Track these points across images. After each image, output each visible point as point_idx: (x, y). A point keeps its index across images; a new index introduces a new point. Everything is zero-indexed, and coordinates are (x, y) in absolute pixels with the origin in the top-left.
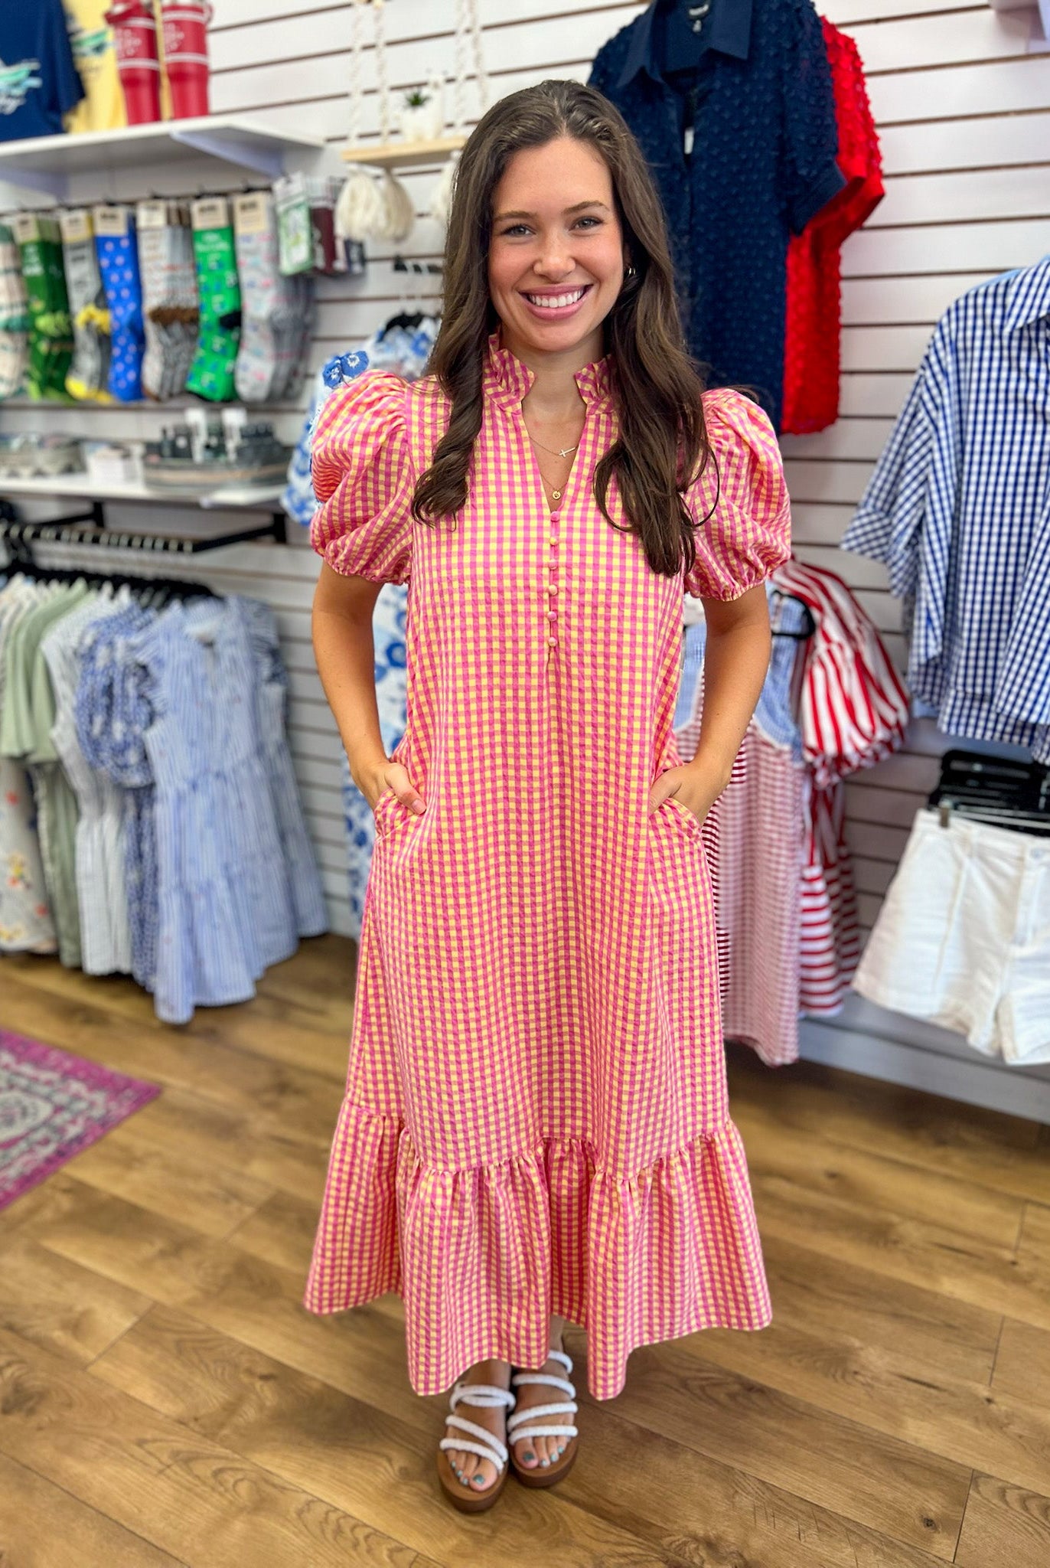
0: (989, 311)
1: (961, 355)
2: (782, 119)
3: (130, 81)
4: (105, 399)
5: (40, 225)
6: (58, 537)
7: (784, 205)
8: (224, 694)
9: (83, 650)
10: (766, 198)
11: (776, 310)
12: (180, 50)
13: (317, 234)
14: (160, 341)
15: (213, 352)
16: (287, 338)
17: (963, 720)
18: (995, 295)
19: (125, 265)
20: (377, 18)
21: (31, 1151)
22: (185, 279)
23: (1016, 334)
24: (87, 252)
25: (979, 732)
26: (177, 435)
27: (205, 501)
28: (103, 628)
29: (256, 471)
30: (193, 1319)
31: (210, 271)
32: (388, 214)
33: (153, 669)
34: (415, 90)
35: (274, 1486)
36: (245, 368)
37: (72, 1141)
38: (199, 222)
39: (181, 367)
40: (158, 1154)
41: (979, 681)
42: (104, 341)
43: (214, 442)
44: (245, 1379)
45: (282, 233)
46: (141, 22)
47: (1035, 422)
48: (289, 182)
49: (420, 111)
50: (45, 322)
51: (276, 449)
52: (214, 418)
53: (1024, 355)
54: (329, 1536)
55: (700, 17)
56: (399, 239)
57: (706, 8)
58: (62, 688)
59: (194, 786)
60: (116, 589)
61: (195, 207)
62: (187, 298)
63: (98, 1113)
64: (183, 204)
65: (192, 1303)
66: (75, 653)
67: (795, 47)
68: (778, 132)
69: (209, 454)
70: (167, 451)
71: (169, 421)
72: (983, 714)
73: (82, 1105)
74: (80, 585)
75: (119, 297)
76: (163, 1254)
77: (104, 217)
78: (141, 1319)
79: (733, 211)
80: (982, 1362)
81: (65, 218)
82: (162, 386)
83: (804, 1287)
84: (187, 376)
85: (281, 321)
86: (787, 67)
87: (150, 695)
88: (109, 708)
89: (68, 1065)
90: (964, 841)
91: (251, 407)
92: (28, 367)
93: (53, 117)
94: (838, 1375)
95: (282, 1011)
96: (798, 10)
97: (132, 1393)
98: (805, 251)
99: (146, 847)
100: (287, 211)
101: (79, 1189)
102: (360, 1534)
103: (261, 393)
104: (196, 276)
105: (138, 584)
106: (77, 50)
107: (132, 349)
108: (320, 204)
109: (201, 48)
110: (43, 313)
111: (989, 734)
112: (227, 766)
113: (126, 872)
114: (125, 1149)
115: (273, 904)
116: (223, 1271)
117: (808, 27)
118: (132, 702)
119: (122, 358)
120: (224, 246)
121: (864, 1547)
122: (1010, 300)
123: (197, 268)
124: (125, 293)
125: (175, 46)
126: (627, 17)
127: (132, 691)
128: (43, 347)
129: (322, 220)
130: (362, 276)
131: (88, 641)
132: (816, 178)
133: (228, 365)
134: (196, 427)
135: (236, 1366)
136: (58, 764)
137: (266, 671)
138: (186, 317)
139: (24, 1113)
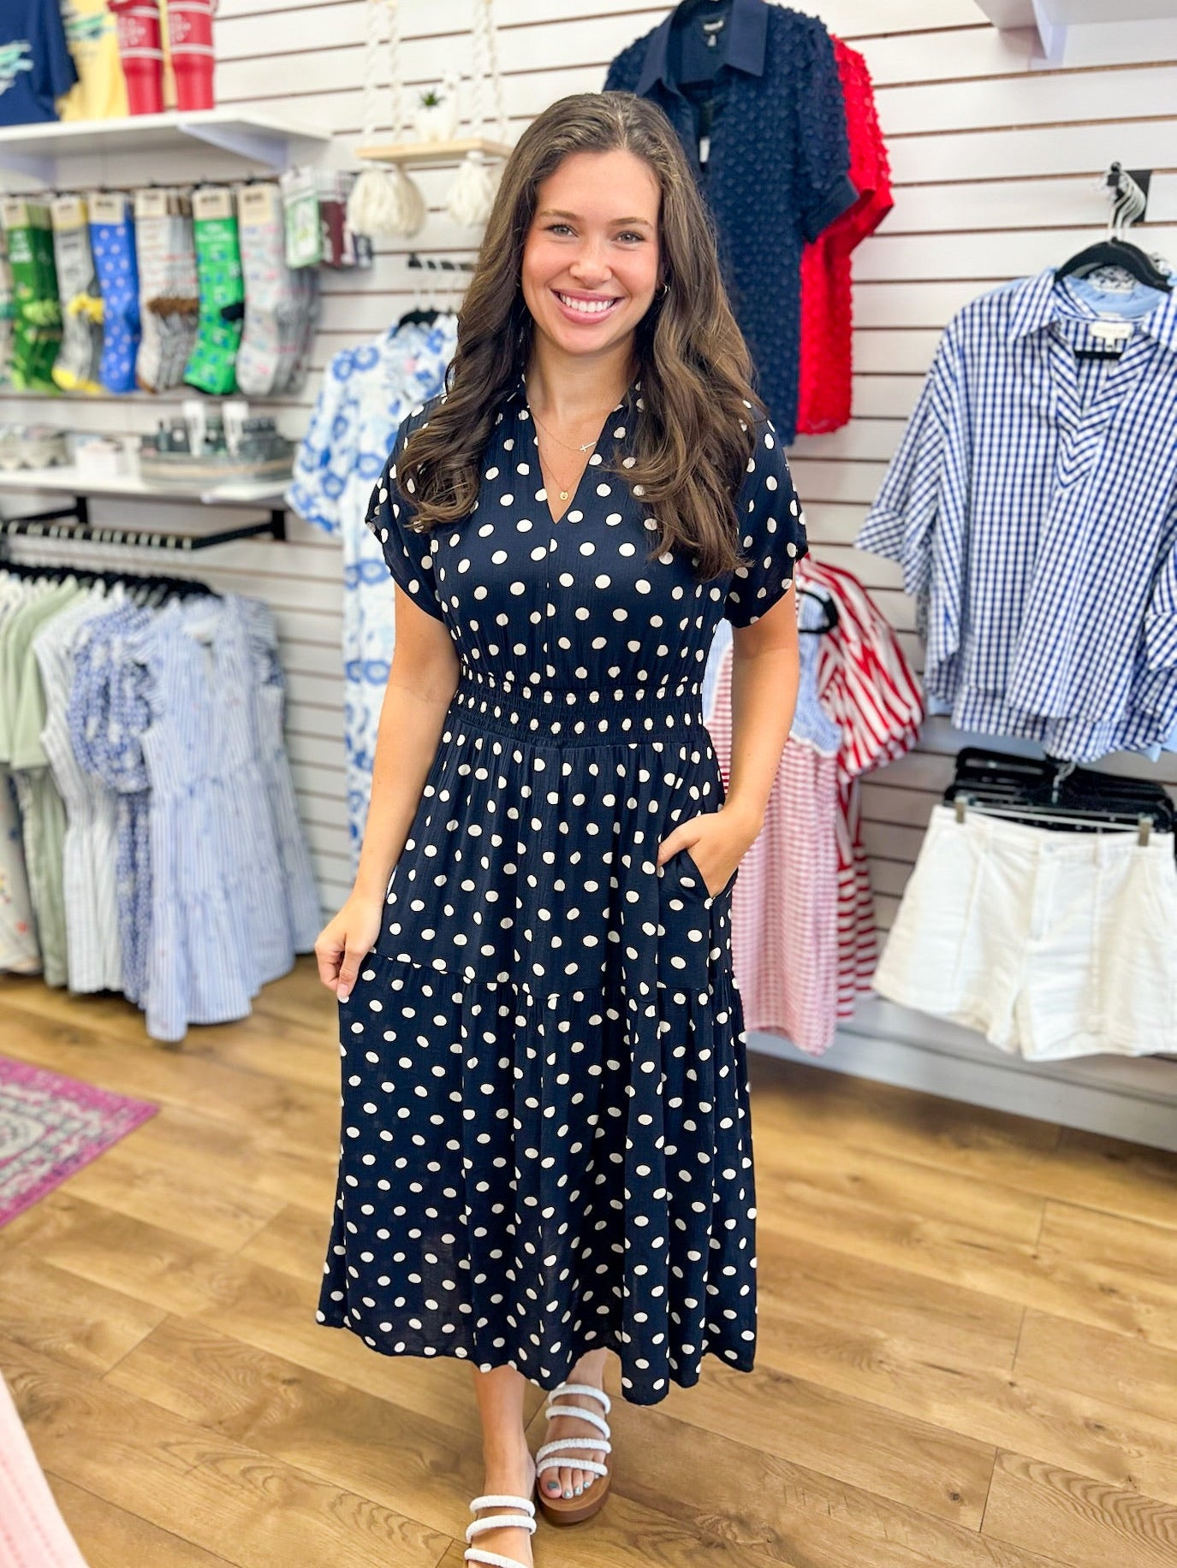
0: (994, 319)
1: (969, 361)
2: (796, 135)
3: (132, 70)
4: (94, 390)
5: (30, 211)
6: (46, 533)
7: (799, 215)
8: (222, 697)
9: (77, 650)
10: (782, 208)
11: (791, 315)
12: (186, 40)
13: (326, 227)
14: (158, 332)
15: (213, 343)
16: (291, 332)
17: (977, 716)
18: (999, 304)
19: (120, 254)
20: (392, 18)
21: (25, 1171)
22: (184, 269)
23: (1020, 342)
24: (81, 239)
25: (993, 727)
26: (174, 429)
27: (207, 497)
28: (99, 627)
29: (260, 465)
30: (210, 1329)
31: (212, 261)
32: (401, 209)
33: (152, 668)
34: (429, 88)
35: (305, 1482)
36: (247, 361)
37: (68, 1160)
38: (201, 213)
39: (179, 358)
40: (161, 1172)
41: (991, 677)
42: (97, 330)
43: (213, 435)
44: (267, 1384)
45: (289, 225)
46: (144, 12)
47: (1039, 426)
48: (297, 175)
49: (435, 110)
50: (35, 311)
51: (280, 445)
52: (213, 410)
53: (1028, 361)
54: (364, 1526)
55: (713, 32)
56: (410, 235)
57: (720, 24)
58: (53, 688)
59: (191, 792)
60: (109, 586)
61: (197, 197)
62: (186, 289)
63: (93, 1132)
64: (183, 193)
65: (208, 1313)
66: (68, 653)
67: (808, 65)
68: (792, 146)
69: (208, 449)
70: (163, 444)
71: (165, 413)
72: (996, 710)
73: (76, 1125)
74: (70, 582)
75: (113, 285)
76: (172, 1268)
77: (99, 204)
78: (156, 1330)
79: (749, 219)
80: (1004, 1350)
81: (56, 205)
82: (158, 378)
83: (828, 1284)
84: (185, 368)
85: (287, 314)
86: (800, 85)
87: (147, 695)
88: (105, 710)
89: (57, 1085)
90: (980, 836)
91: (253, 401)
92: (11, 356)
93: (45, 100)
94: (864, 1364)
95: (281, 1027)
96: (812, 32)
97: (152, 1400)
98: (818, 258)
99: (141, 856)
100: (295, 205)
101: (78, 1207)
102: (395, 1523)
103: (264, 387)
104: (197, 265)
105: (132, 581)
106: (70, 33)
107: (127, 339)
108: (329, 198)
109: (207, 39)
110: (31, 301)
111: (1002, 729)
112: (224, 773)
113: (118, 882)
114: (124, 1167)
115: (270, 918)
116: (236, 1283)
117: (821, 48)
118: (130, 703)
119: (115, 348)
120: (227, 237)
121: (893, 1520)
122: (1013, 309)
123: (197, 259)
124: (120, 282)
125: (181, 37)
127: (129, 693)
128: (30, 336)
129: (332, 214)
130: (369, 269)
131: (83, 640)
132: (829, 191)
133: (229, 357)
134: (195, 419)
135: (257, 1372)
136: (47, 769)
137: (264, 674)
138: (186, 308)
139: (15, 1133)
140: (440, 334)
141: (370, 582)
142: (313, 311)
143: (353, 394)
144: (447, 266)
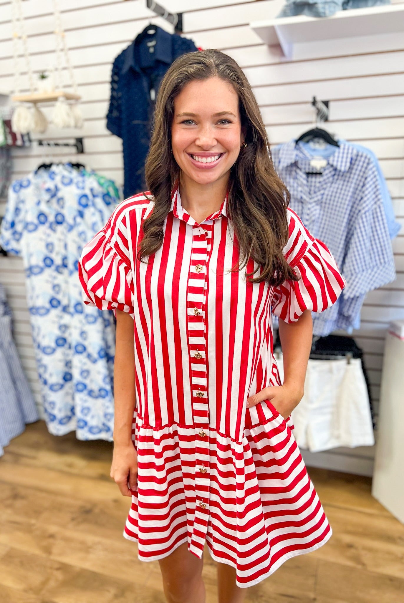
13: (8, 130)
18: (275, 154)
20: (24, 45)
23: (284, 169)
32: (36, 123)
34: (43, 73)
49: (45, 81)
53: (288, 176)
56: (43, 132)
57: (154, 43)
95: (17, 458)
96: (189, 45)
108: (7, 118)
122: (280, 156)
126: (124, 46)
130: (30, 147)
140: (54, 173)
141: (36, 274)
142: (9, 164)
143: (22, 197)
144: (57, 145)
